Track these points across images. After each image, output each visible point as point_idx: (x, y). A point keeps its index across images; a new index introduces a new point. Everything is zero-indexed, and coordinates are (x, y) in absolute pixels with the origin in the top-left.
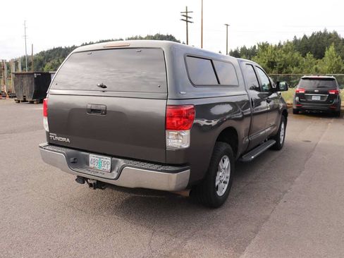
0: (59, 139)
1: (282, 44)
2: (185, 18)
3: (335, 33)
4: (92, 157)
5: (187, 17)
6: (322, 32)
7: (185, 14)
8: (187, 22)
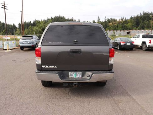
0: (50, 67)
1: (42, 20)
2: (4, 7)
3: (64, 17)
4: (70, 73)
5: (5, 6)
6: (59, 16)
7: (4, 5)
8: (5, 9)
